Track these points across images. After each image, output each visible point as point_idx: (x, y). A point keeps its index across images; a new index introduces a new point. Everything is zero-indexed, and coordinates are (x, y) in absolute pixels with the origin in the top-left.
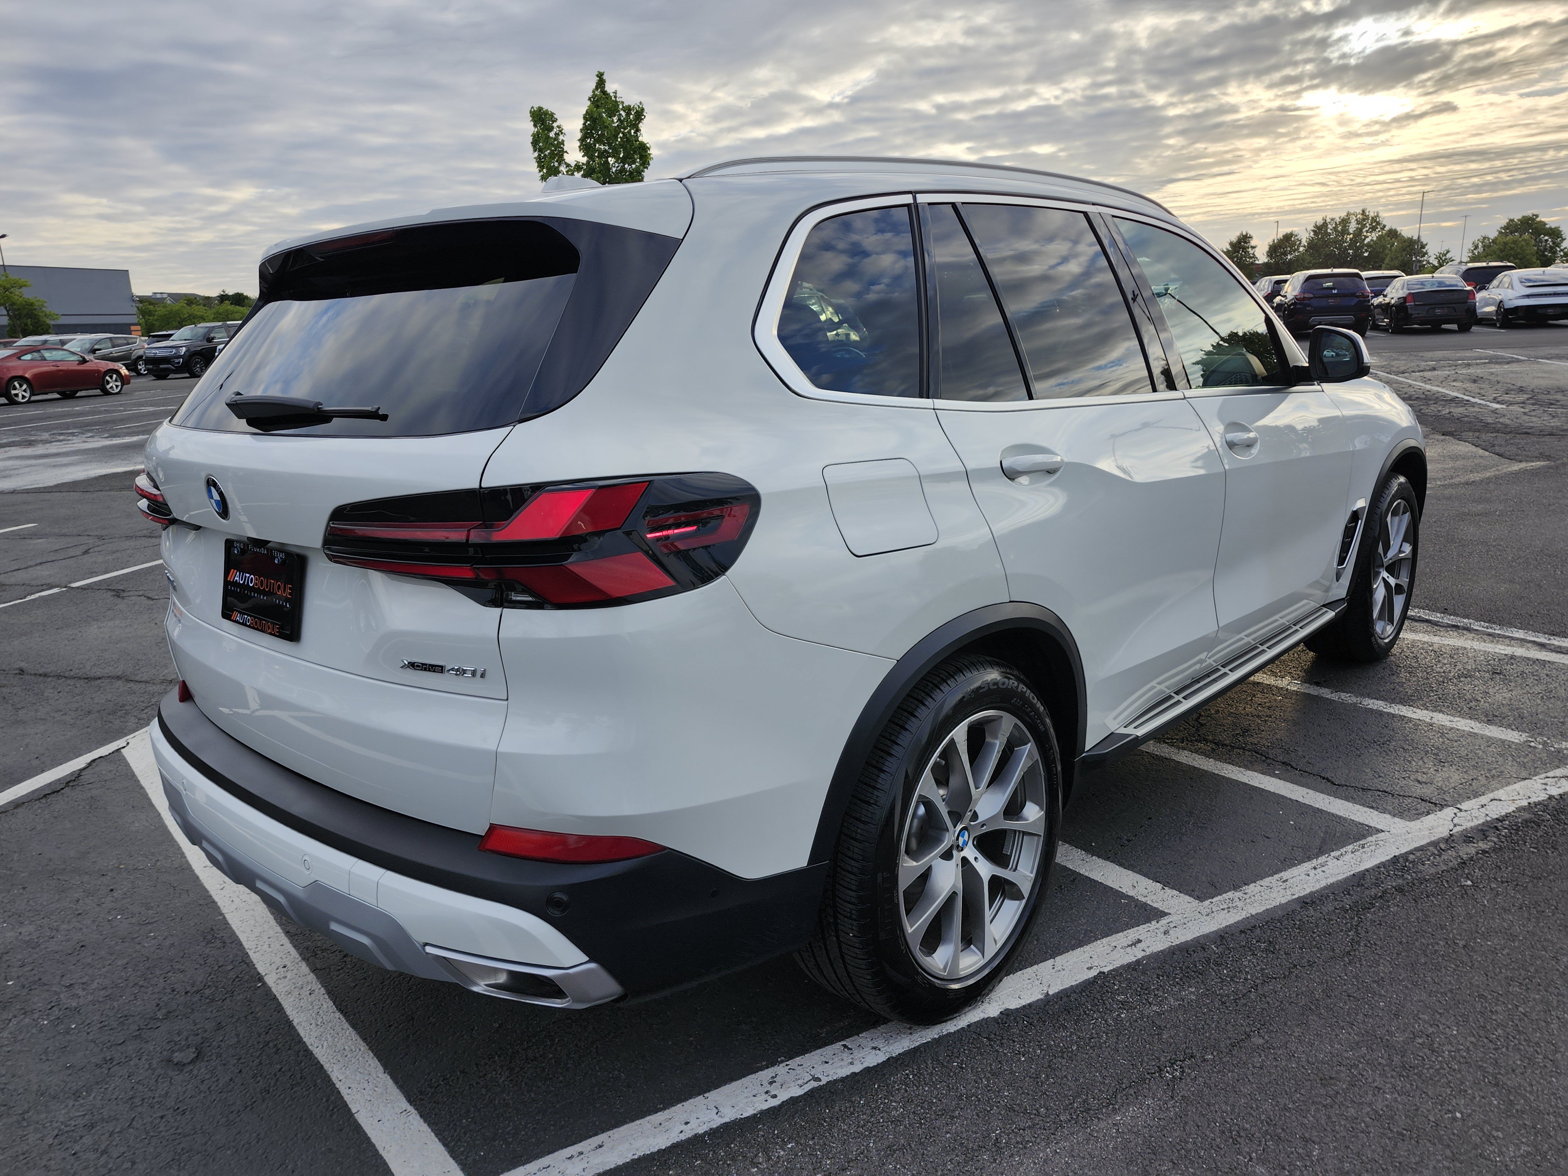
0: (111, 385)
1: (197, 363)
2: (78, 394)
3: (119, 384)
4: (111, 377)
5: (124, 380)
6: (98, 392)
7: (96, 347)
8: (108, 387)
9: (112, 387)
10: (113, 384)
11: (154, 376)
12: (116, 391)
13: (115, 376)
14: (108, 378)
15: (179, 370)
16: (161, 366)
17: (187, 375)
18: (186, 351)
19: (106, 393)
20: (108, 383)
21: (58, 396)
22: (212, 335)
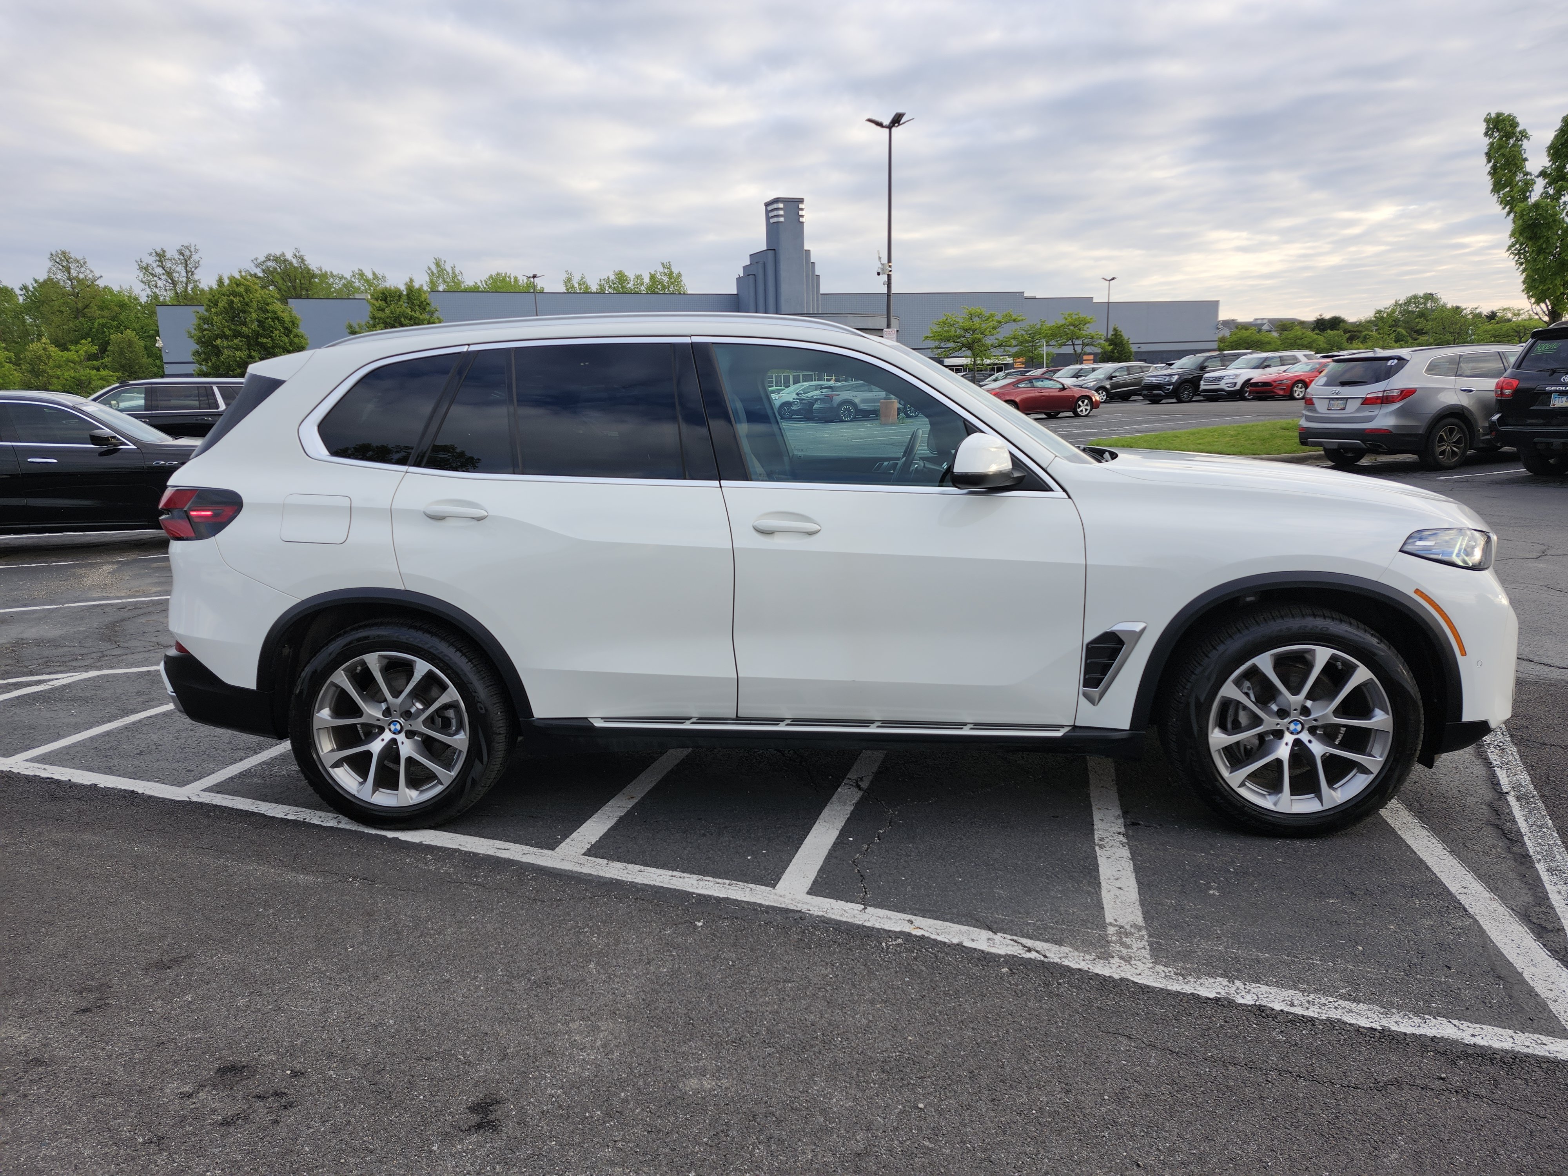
0: (1081, 408)
1: (1186, 389)
2: (1059, 416)
3: (1089, 408)
4: (1083, 402)
5: (1094, 405)
6: (1071, 414)
7: (1114, 375)
8: (1079, 410)
9: (1082, 411)
10: (1083, 408)
11: (1149, 400)
12: (1085, 413)
13: (1086, 401)
14: (1080, 403)
15: (1169, 395)
16: (1154, 392)
17: (1174, 400)
18: (1179, 378)
19: (1077, 415)
20: (1080, 406)
21: (1045, 416)
22: (1206, 364)
